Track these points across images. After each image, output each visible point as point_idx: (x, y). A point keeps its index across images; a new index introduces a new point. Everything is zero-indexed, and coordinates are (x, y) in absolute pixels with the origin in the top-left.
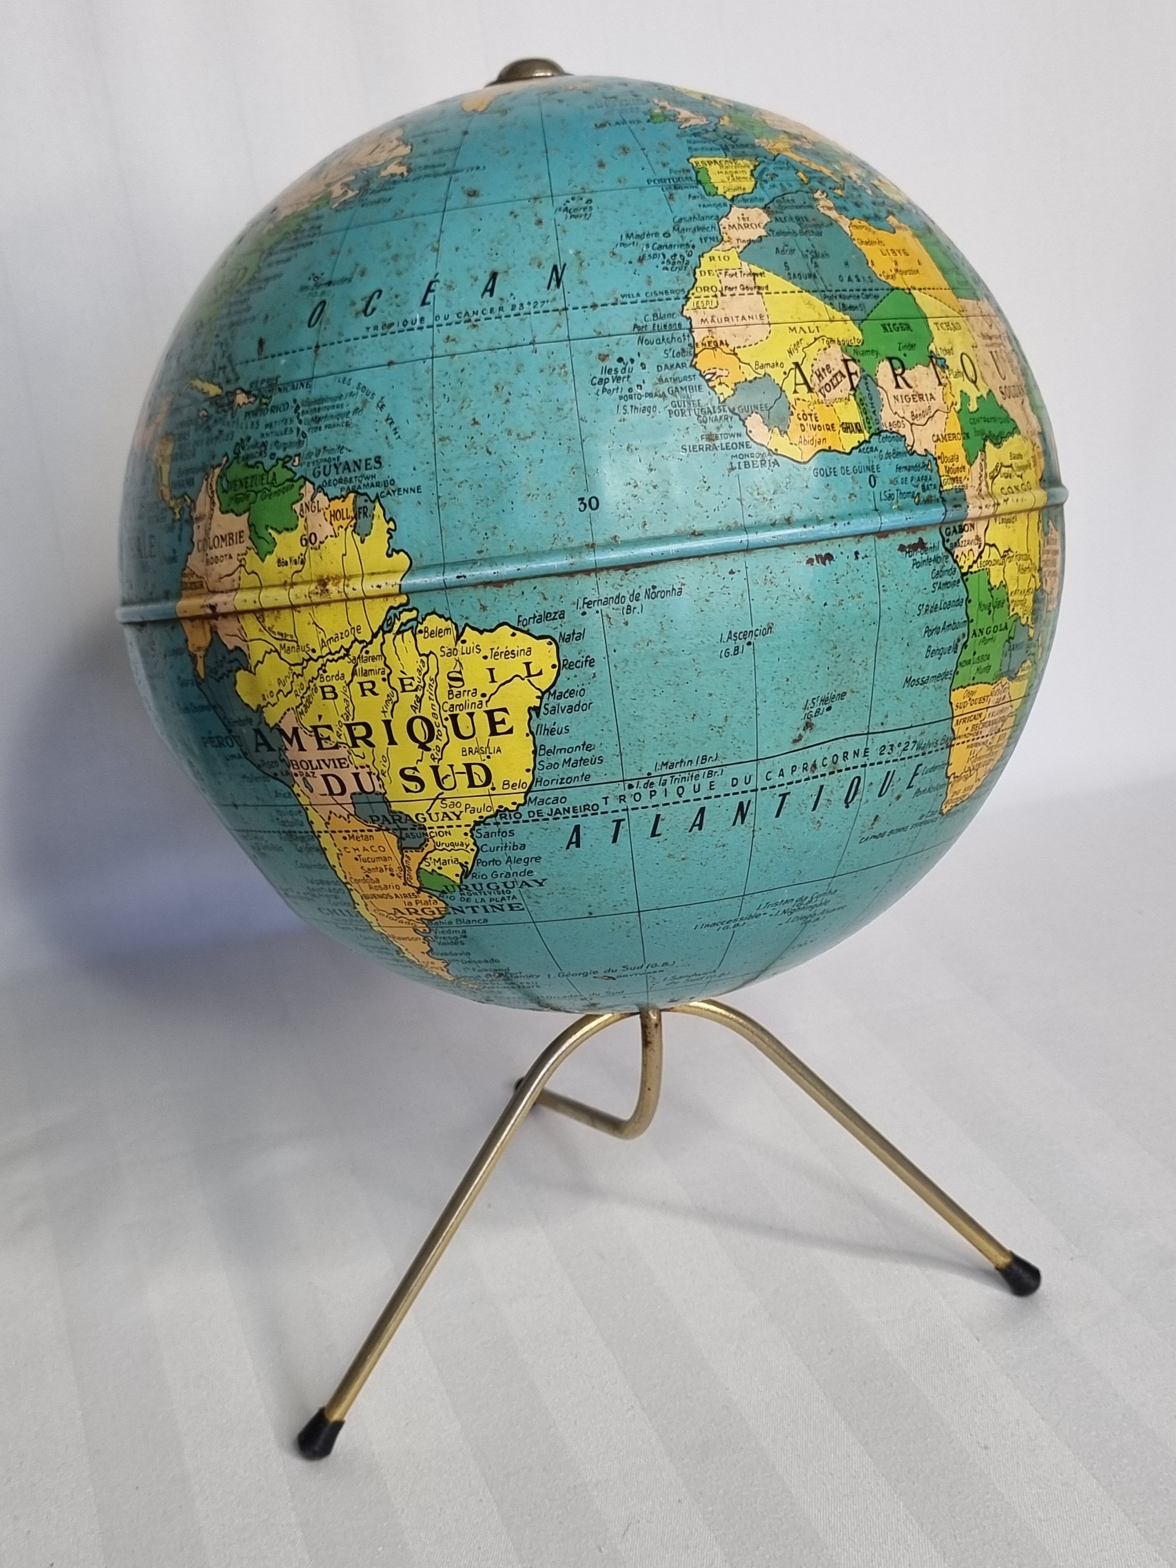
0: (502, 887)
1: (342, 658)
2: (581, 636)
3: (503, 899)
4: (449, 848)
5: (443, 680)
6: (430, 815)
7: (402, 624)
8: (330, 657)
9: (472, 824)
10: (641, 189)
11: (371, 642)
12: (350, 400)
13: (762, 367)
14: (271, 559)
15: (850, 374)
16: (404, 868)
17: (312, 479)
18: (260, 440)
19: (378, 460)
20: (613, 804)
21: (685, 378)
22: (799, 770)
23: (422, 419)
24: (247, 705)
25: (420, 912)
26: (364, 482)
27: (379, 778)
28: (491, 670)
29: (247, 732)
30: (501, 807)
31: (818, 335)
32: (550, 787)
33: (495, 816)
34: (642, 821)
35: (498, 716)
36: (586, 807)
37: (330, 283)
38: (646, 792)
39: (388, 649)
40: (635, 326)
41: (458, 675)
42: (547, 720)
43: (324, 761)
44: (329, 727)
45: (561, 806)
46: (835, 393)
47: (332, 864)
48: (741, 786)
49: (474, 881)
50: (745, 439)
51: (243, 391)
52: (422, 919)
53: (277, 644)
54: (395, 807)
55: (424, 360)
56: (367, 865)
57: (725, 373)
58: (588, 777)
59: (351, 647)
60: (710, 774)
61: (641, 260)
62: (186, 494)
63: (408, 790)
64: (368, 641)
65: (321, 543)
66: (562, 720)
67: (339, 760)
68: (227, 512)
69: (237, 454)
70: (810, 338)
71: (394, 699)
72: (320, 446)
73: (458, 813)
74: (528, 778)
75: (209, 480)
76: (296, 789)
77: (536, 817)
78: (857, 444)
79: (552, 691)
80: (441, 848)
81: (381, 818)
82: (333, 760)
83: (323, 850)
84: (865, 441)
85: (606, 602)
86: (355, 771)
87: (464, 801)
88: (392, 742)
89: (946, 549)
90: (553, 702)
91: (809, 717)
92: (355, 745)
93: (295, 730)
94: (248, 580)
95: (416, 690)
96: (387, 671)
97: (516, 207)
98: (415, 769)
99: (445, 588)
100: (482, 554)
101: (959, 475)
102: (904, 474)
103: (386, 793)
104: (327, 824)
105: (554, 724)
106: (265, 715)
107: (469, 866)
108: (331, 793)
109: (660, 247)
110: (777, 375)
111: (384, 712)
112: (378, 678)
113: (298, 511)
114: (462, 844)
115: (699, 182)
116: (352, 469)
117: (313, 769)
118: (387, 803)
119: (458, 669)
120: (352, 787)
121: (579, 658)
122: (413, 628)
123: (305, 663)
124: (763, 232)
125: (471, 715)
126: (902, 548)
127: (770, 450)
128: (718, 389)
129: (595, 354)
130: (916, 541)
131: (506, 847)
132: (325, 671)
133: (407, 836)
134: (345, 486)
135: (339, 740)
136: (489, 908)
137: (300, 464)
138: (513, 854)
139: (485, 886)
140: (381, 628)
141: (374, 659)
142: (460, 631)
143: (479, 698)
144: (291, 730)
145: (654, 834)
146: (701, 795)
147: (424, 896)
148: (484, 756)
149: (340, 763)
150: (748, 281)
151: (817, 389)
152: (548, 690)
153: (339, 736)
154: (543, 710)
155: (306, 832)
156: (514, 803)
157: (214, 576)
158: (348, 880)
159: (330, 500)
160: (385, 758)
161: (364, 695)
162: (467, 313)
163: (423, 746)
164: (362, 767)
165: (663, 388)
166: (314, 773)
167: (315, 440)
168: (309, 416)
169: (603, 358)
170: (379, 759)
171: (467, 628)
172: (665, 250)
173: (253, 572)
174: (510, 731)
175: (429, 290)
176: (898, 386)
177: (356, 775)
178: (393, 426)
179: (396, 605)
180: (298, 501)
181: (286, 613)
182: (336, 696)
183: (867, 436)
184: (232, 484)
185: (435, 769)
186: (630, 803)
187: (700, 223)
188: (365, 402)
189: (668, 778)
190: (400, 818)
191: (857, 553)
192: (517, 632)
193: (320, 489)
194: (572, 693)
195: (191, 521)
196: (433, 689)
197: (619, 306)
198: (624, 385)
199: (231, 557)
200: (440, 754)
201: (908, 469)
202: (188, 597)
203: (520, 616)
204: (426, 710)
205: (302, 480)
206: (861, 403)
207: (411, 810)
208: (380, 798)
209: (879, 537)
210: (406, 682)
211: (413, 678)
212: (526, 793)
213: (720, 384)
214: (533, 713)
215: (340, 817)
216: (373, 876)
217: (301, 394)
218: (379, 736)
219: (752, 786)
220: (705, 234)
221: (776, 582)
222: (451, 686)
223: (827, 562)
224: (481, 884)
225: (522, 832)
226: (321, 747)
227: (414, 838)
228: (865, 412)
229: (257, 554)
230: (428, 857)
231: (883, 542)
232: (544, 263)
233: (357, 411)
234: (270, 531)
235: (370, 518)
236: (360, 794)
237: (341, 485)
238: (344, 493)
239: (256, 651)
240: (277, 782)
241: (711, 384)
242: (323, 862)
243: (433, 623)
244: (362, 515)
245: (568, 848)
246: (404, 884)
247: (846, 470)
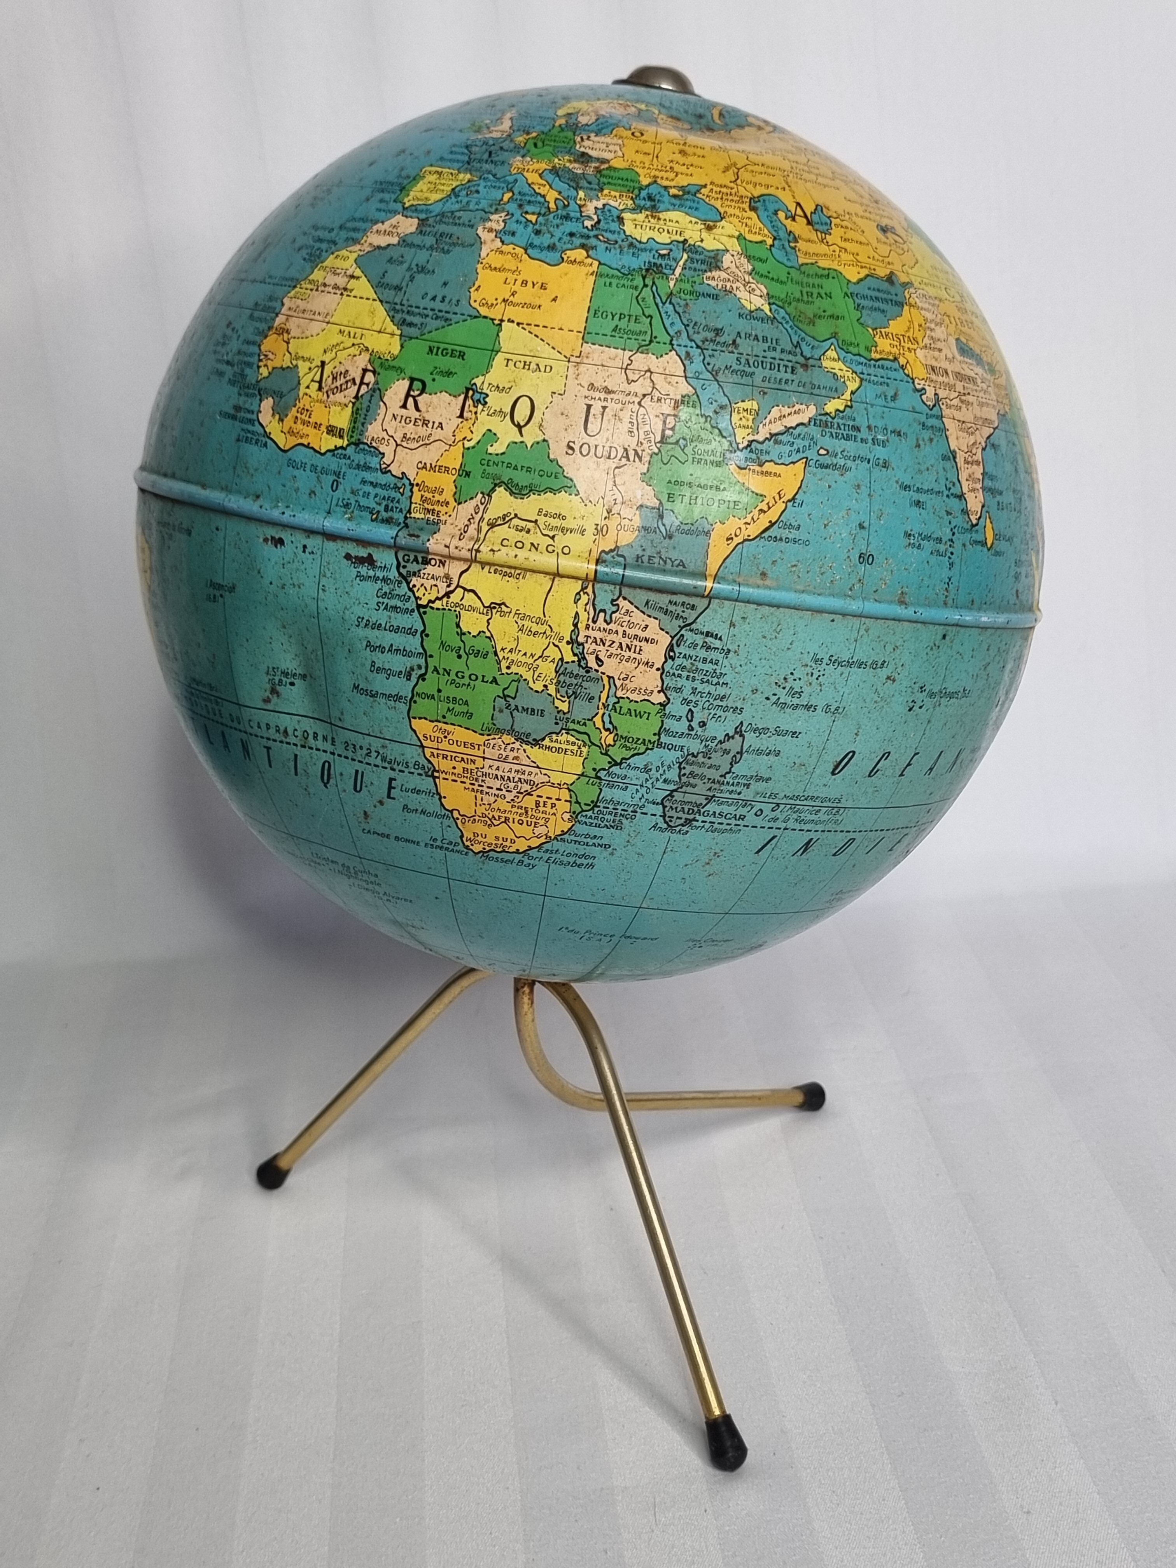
13: (298, 359)
15: (362, 383)
31: (356, 341)
46: (339, 397)
50: (255, 417)
78: (333, 448)
84: (342, 448)
89: (400, 574)
101: (437, 508)
102: (369, 488)
110: (303, 367)
126: (348, 557)
127: (265, 432)
130: (365, 555)
176: (404, 406)
183: (346, 442)
191: (305, 547)
201: (376, 485)
206: (356, 413)
209: (328, 539)
223: (279, 546)
231: (331, 545)
247: (314, 468)
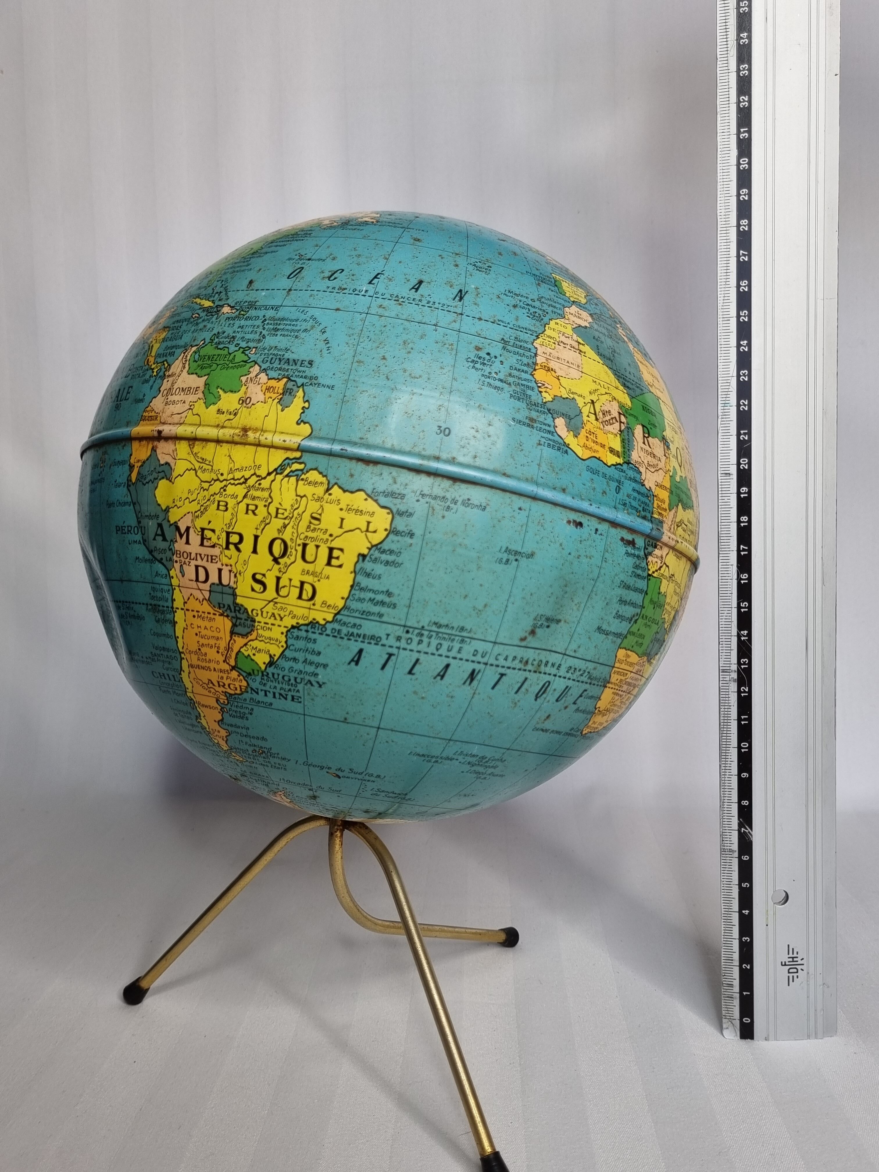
0: (293, 681)
1: (241, 484)
2: (411, 515)
3: (290, 690)
4: (266, 641)
5: (306, 517)
6: (262, 612)
7: (291, 471)
8: (232, 482)
9: (290, 627)
10: (522, 273)
11: (265, 478)
12: (304, 324)
13: (573, 393)
14: (213, 408)
15: (621, 422)
16: (229, 649)
17: (261, 364)
18: (232, 335)
19: (311, 363)
20: (392, 641)
21: (525, 380)
22: (517, 661)
23: (349, 346)
24: (159, 505)
25: (227, 686)
26: (296, 373)
27: (235, 576)
28: (342, 519)
29: (152, 525)
30: (314, 619)
31: (607, 392)
32: (354, 614)
33: (307, 625)
34: (405, 659)
35: (336, 553)
36: (373, 637)
37: (309, 259)
38: (416, 639)
39: (276, 486)
40: (503, 339)
41: (318, 516)
42: (368, 566)
43: (200, 555)
44: (213, 531)
45: (355, 631)
46: (609, 428)
47: (177, 635)
48: (478, 658)
49: (275, 671)
50: (552, 429)
51: (229, 306)
52: (226, 692)
53: (197, 465)
54: (239, 600)
55: (361, 313)
56: (202, 641)
57: (550, 387)
58: (381, 615)
59: (249, 478)
60: (462, 641)
61: (515, 306)
62: (166, 360)
63: (253, 590)
64: (263, 476)
65: (253, 404)
66: (379, 569)
67: (212, 556)
68: (192, 374)
69: (212, 341)
70: (603, 391)
71: (267, 521)
72: (273, 344)
73: (282, 616)
74: (341, 604)
75: (186, 354)
76: (172, 573)
77: (336, 634)
78: (615, 463)
79: (379, 546)
80: (261, 639)
81: (226, 607)
82: (208, 556)
83: (175, 623)
84: (620, 464)
85: (435, 498)
86: (220, 567)
87: (290, 608)
88: (255, 551)
89: (644, 553)
90: (377, 554)
91: (535, 626)
92: (227, 548)
93: (188, 529)
94: (191, 418)
95: (285, 519)
96: (270, 500)
97: (444, 254)
98: (264, 575)
99: (330, 454)
100: (363, 440)
101: (663, 512)
102: (636, 494)
103: (236, 588)
104: (185, 603)
105: (373, 570)
106: (170, 514)
107: (276, 658)
108: (197, 580)
109: (528, 305)
110: (580, 402)
111: (257, 529)
112: (261, 504)
113: (244, 381)
114: (277, 640)
115: (556, 286)
116: (291, 364)
117: (190, 559)
118: (235, 595)
119: (320, 512)
120: (214, 578)
121: (405, 529)
122: (298, 475)
123: (213, 482)
124: (588, 325)
125: (317, 547)
126: (622, 539)
127: (565, 443)
128: (544, 394)
129: (473, 345)
130: (631, 539)
131: (307, 650)
132: (225, 490)
133: (240, 624)
134: (283, 373)
135: (217, 542)
136: (277, 695)
137: (255, 354)
138: (310, 657)
139: (280, 677)
140: (276, 470)
141: (263, 490)
142: (331, 486)
143: (327, 536)
144: (185, 528)
145: (410, 672)
146: (451, 654)
147: (234, 674)
148: (316, 579)
149: (212, 559)
150: (575, 345)
151: (600, 420)
152: (376, 545)
153: (218, 539)
154: (368, 558)
155: (168, 607)
156: (324, 619)
157: (168, 412)
158: (184, 650)
159: (269, 379)
160: (245, 563)
161: (247, 513)
162: (397, 296)
163: (276, 560)
164: (227, 565)
165: (511, 380)
166: (190, 562)
167: (270, 341)
168: (271, 327)
169: (478, 349)
170: (241, 561)
171: (336, 487)
172: (530, 307)
173: (197, 414)
174: (340, 566)
175: (376, 277)
176: (644, 443)
177: (220, 570)
178: (328, 345)
179: (291, 457)
180: (246, 375)
181: (212, 445)
182: (227, 510)
183: (622, 462)
184: (202, 358)
185: (278, 579)
186: (403, 644)
187: (554, 304)
188: (313, 327)
189: (434, 634)
190: (240, 609)
191: (597, 530)
192: (369, 499)
193: (265, 370)
194: (391, 552)
195: (163, 377)
196: (298, 521)
197: (495, 325)
198: (487, 369)
199: (184, 402)
200: (286, 569)
201: (639, 493)
202: (143, 425)
203: (374, 489)
204: (287, 536)
205: (254, 363)
206: (623, 441)
207: (249, 604)
208: (231, 591)
209: (613, 527)
210: (280, 511)
211: (286, 510)
212: (336, 615)
213: (546, 392)
214: (361, 558)
215: (197, 599)
216: (204, 650)
217: (270, 313)
218: (247, 545)
219: (485, 660)
220: (555, 310)
221: (546, 526)
222: (310, 523)
223: (579, 527)
224: (278, 675)
225: (322, 642)
226: (202, 544)
227: (245, 627)
228: (623, 447)
229: (205, 403)
230: (249, 644)
231: (613, 531)
232: (455, 287)
233: (305, 330)
234: (219, 390)
235: (292, 397)
236: (217, 585)
237: (280, 372)
238: (280, 377)
239: (179, 467)
240: (160, 565)
241: (540, 389)
242: (171, 632)
243: (313, 476)
244: (288, 394)
245: (349, 663)
246: (224, 661)
247: (604, 476)
